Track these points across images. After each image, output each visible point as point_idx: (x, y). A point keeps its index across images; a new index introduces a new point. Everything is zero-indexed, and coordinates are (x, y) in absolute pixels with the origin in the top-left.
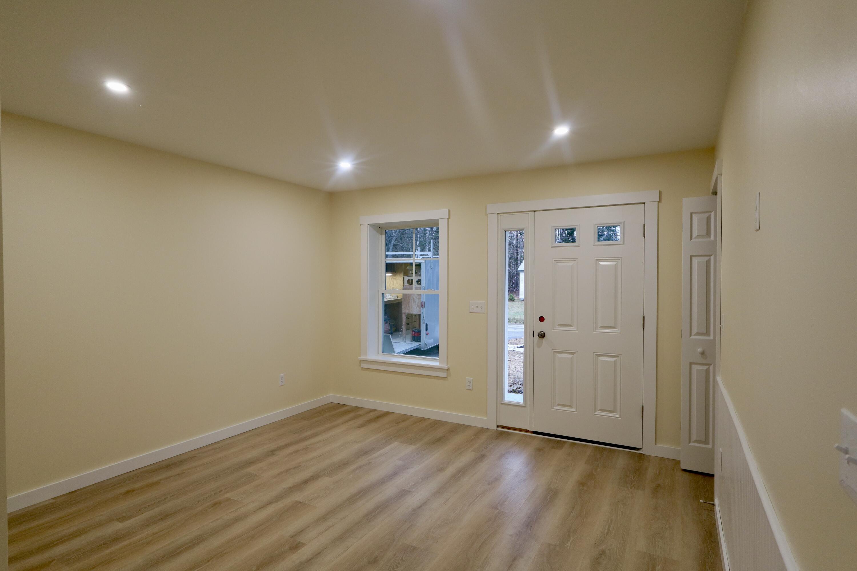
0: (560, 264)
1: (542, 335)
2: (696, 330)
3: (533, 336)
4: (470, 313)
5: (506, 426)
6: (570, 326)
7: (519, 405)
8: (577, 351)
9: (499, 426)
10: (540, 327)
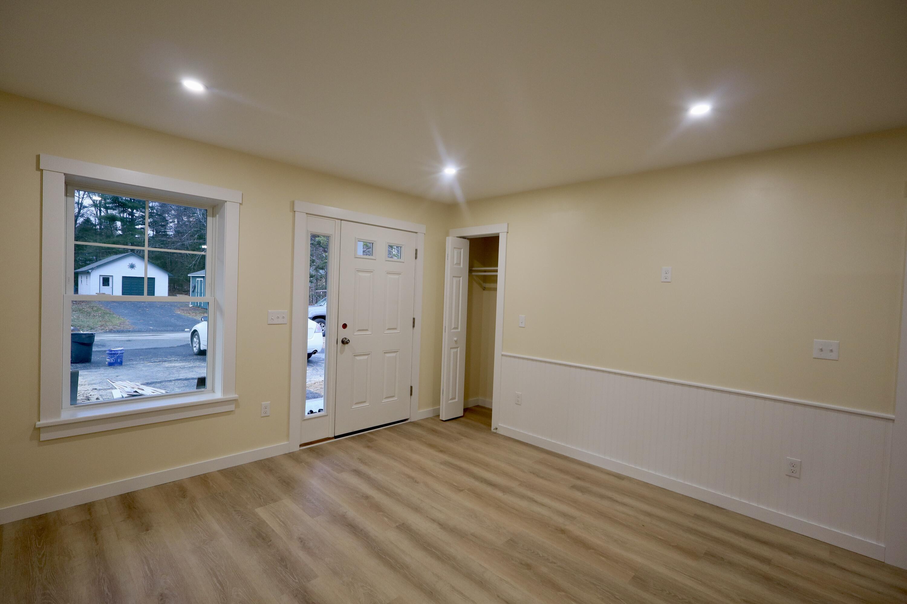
0: (360, 274)
1: (345, 342)
2: (453, 326)
3: (336, 343)
4: (268, 324)
5: (307, 443)
6: (367, 330)
7: (322, 415)
8: (371, 352)
9: (301, 446)
10: (344, 334)
